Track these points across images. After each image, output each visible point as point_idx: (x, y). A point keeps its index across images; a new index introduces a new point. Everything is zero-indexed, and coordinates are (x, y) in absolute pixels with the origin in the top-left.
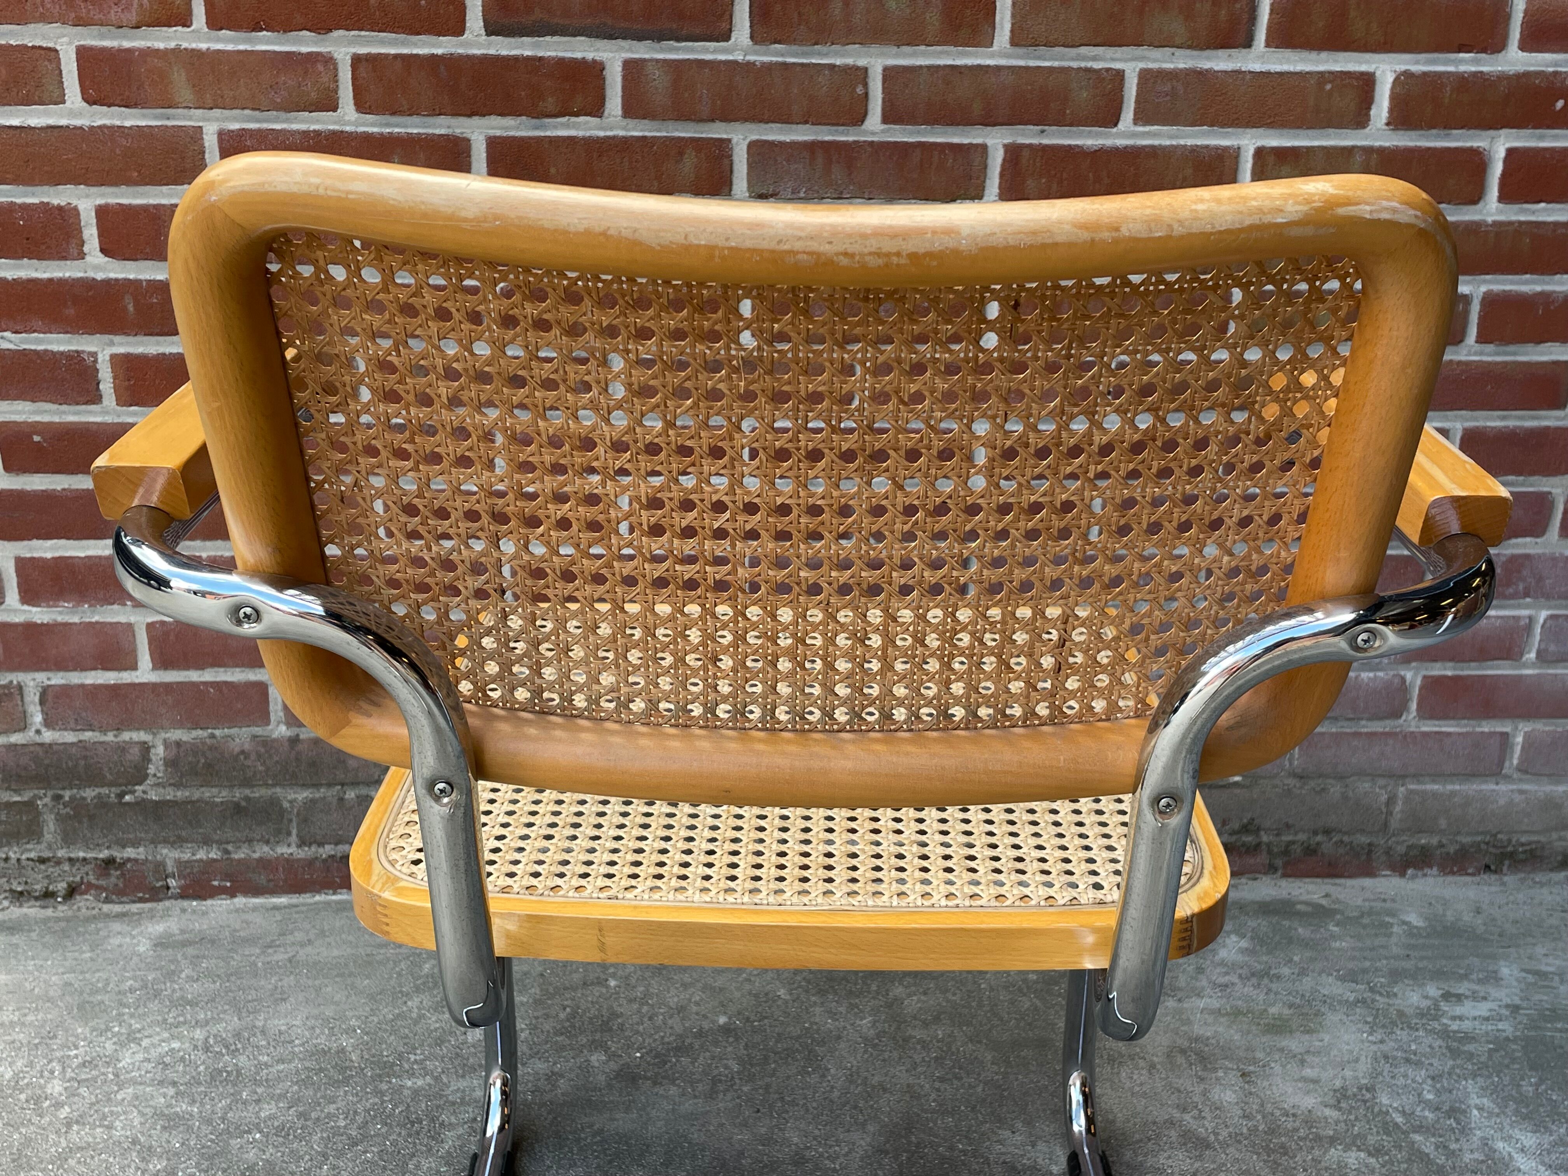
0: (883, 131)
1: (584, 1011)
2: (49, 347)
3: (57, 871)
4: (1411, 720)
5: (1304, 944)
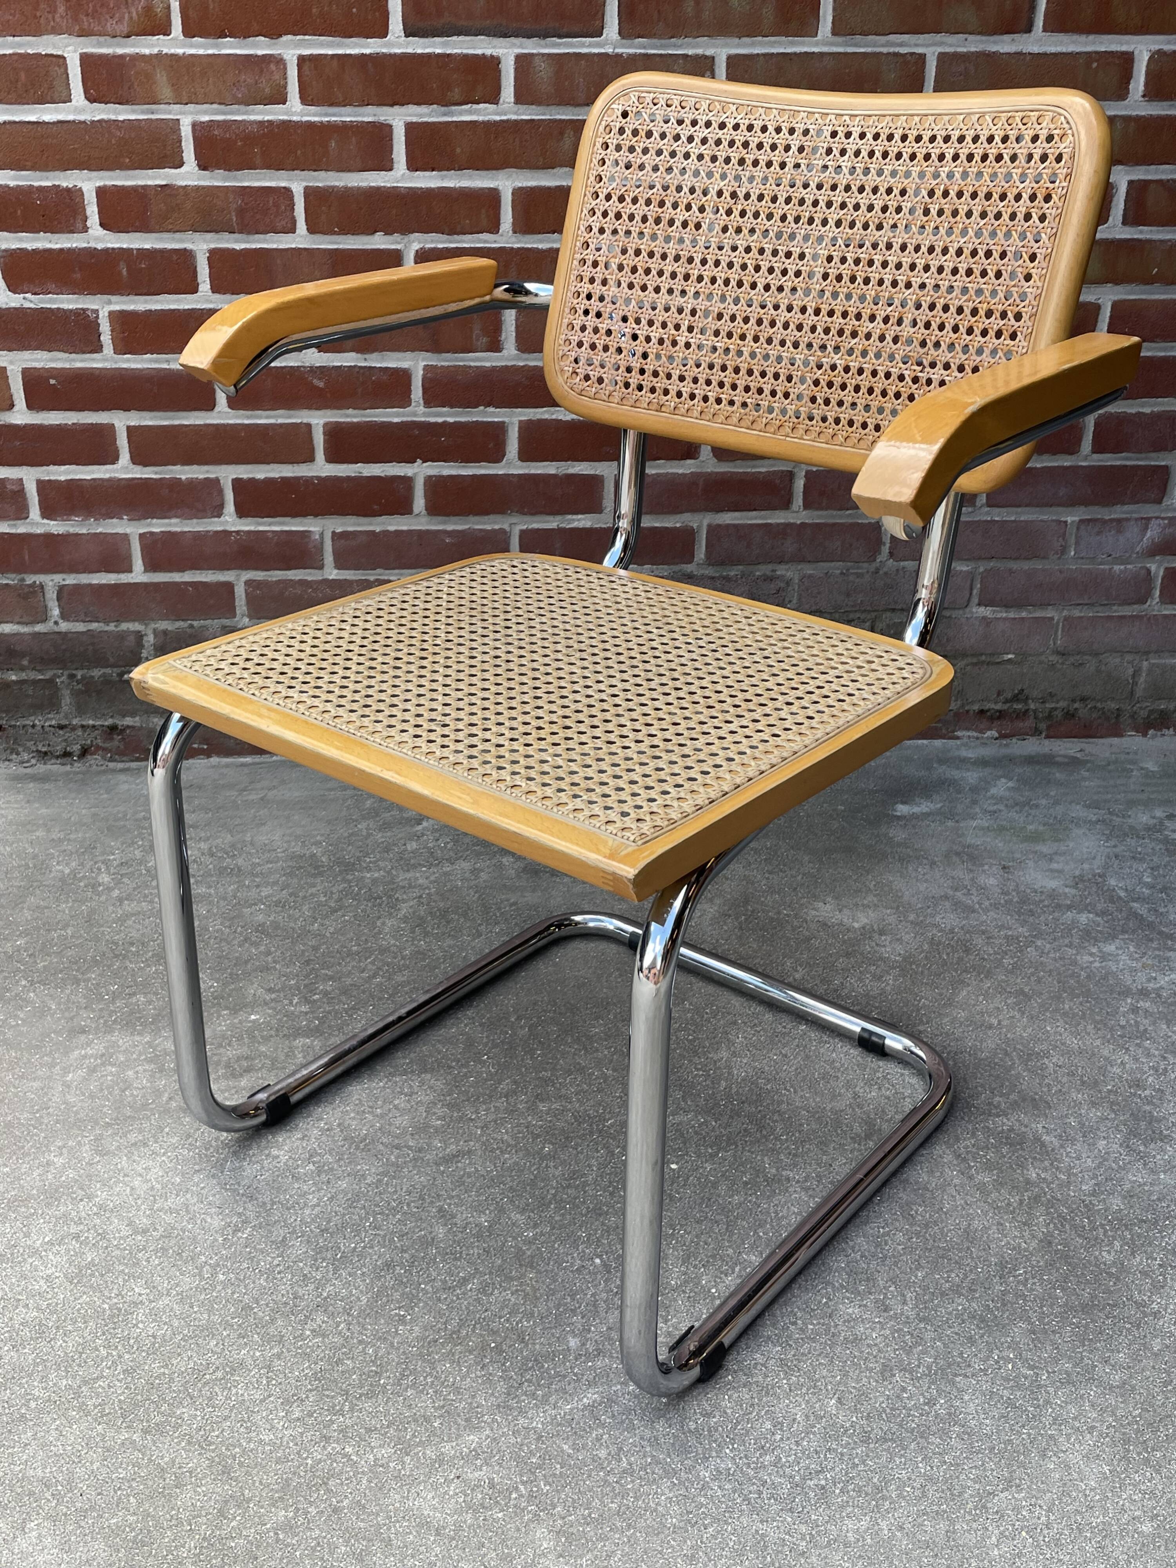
2: (61, 306)
3: (73, 735)
4: (1155, 605)
5: (1060, 783)
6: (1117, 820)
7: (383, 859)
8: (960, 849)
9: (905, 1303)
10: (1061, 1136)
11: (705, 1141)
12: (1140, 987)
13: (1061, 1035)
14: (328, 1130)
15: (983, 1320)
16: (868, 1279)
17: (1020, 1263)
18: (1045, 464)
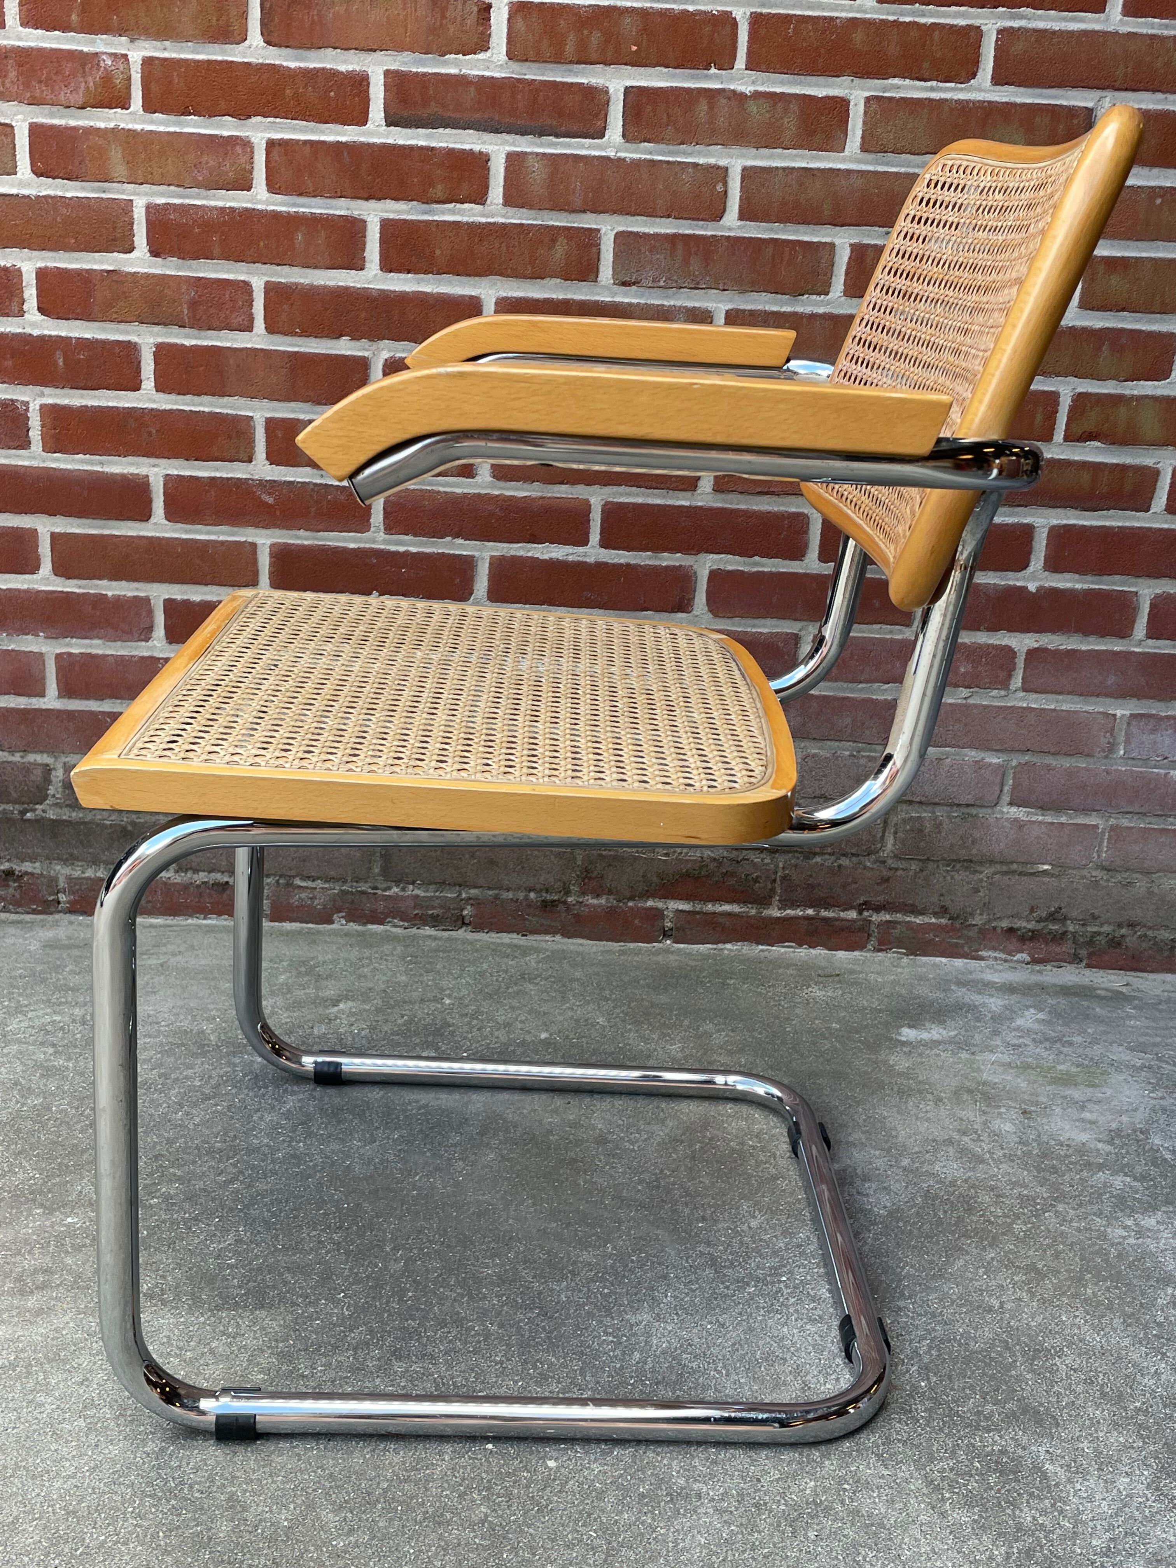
0: (739, 227)
1: (420, 1020)
5: (1100, 1020)
6: (1166, 1068)
8: (974, 1086)
13: (1079, 1328)
18: (1092, 647)
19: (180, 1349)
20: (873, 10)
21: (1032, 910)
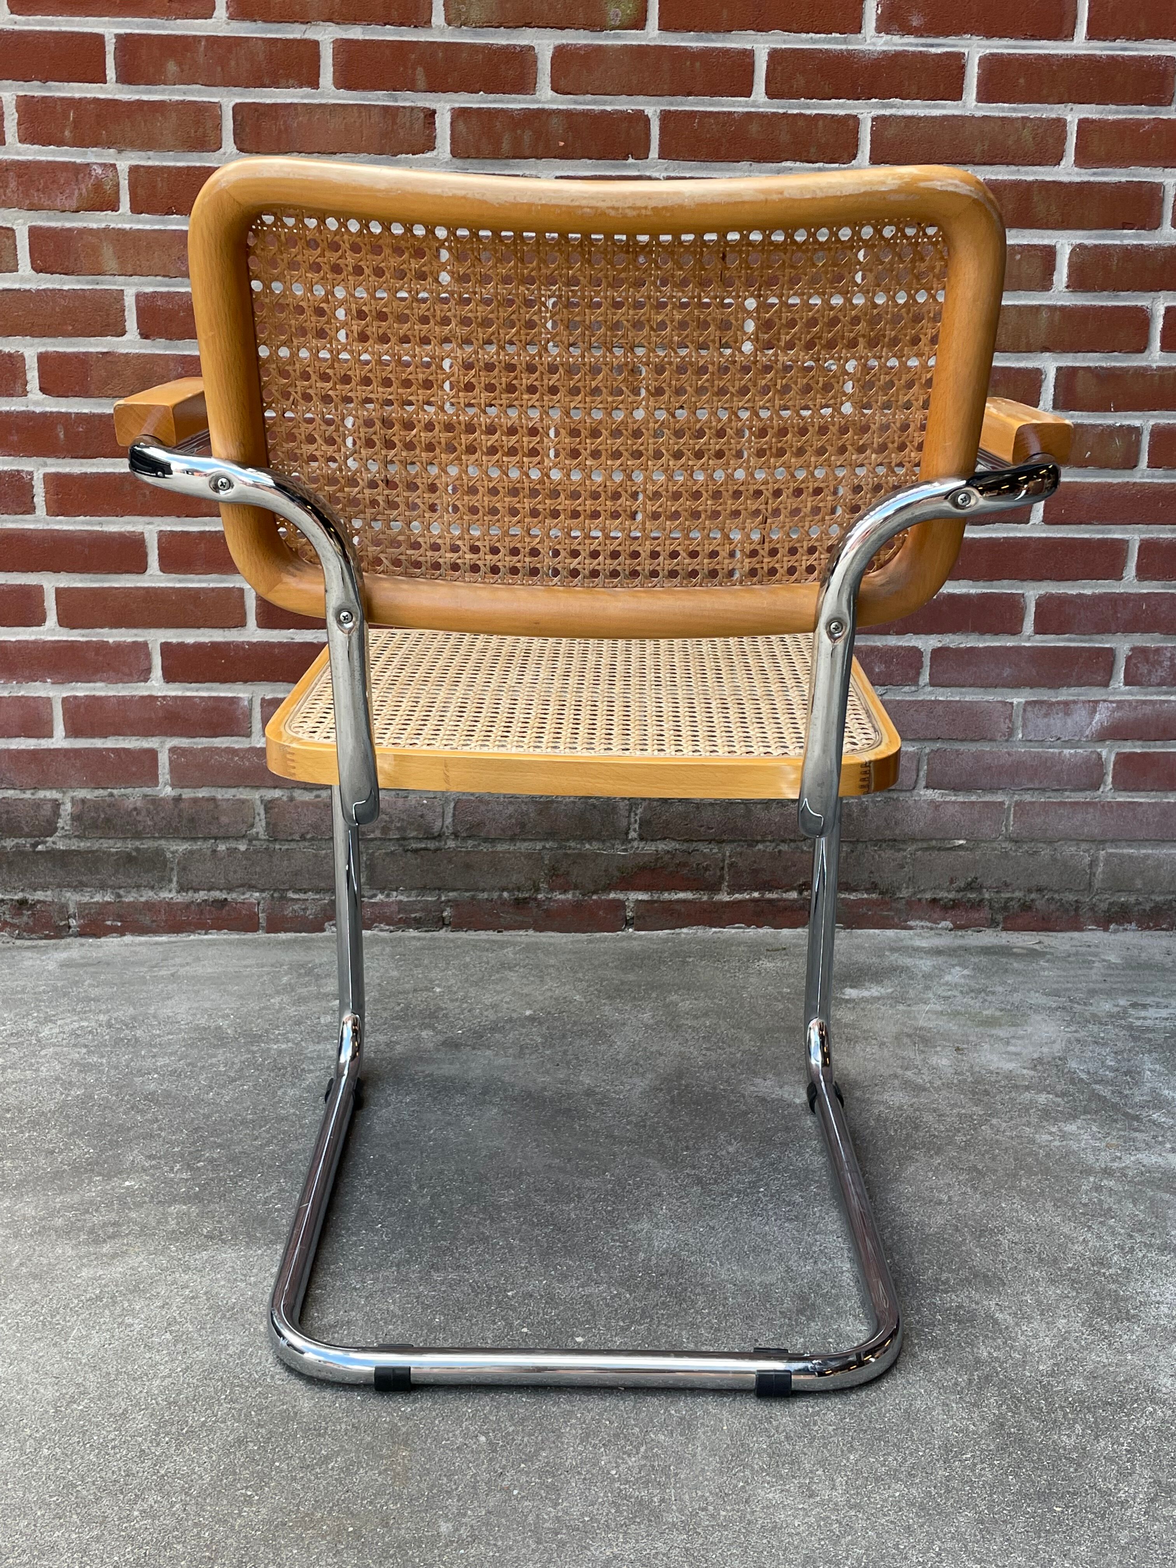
1: (415, 1006)
4: (1107, 792)
5: (1017, 972)
6: (1078, 1008)
7: (292, 1031)
8: (911, 1031)
9: (834, 1488)
10: (1016, 1314)
11: (616, 1314)
12: (1103, 1166)
13: (1017, 1211)
14: (193, 1298)
15: (922, 1506)
16: (792, 1463)
17: (968, 1447)
18: (987, 644)
19: (245, 1275)
20: (764, 105)
21: (952, 882)
